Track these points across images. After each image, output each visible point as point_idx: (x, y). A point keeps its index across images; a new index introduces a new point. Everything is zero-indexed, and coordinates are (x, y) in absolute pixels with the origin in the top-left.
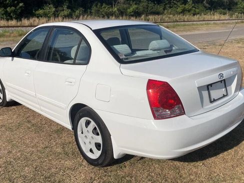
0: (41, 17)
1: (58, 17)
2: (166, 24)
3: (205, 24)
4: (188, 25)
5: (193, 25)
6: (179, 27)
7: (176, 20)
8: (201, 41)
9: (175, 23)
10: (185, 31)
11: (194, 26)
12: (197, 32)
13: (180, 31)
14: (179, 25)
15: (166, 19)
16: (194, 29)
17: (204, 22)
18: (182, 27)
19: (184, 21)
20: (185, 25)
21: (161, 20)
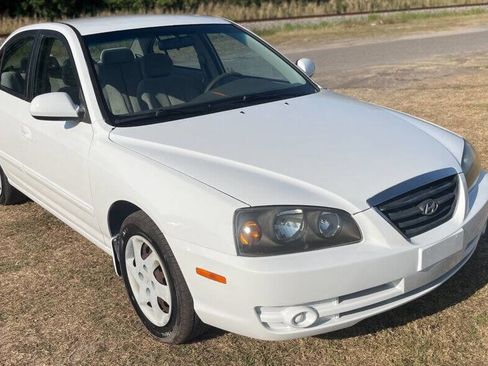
0: (120, 9)
1: (153, 8)
2: (386, 14)
3: (473, 12)
4: (434, 16)
5: (446, 14)
6: (415, 21)
7: (406, 5)
8: (479, 51)
9: (407, 12)
10: (432, 29)
11: (448, 18)
12: (460, 31)
13: (422, 29)
14: (414, 17)
15: (384, 4)
16: (453, 24)
17: (469, 8)
18: (423, 21)
19: (424, 8)
20: (428, 16)
21: (372, 6)
